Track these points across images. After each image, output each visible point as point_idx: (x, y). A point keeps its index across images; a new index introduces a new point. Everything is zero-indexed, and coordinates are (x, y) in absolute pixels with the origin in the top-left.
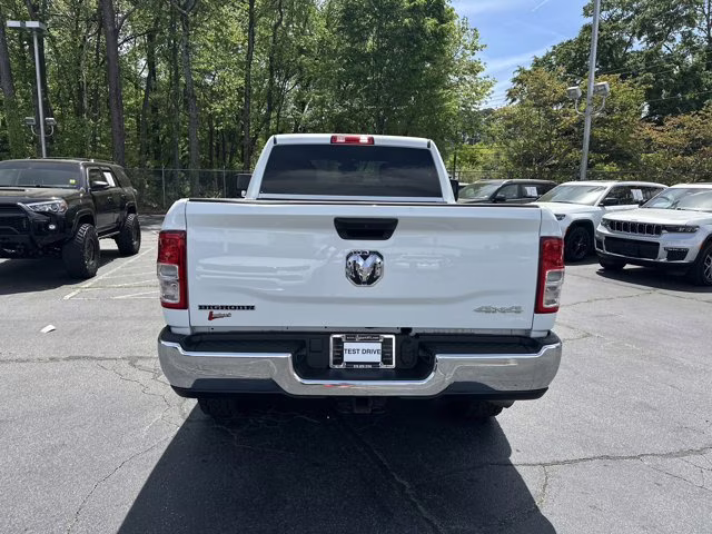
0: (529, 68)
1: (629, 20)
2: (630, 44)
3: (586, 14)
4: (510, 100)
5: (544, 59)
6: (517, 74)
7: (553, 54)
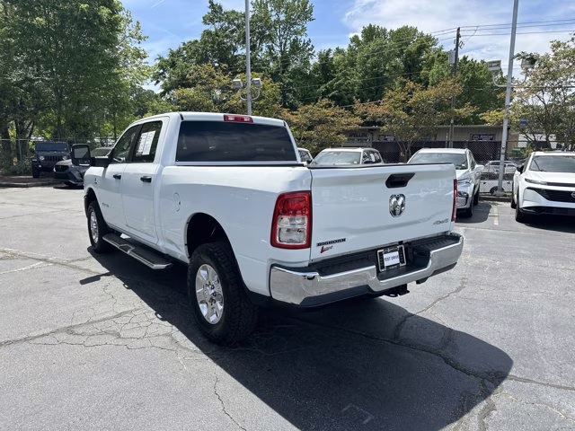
0: (166, 58)
1: (233, 31)
2: (235, 50)
3: (205, 22)
4: (155, 82)
5: (179, 52)
6: (158, 62)
7: (184, 49)
